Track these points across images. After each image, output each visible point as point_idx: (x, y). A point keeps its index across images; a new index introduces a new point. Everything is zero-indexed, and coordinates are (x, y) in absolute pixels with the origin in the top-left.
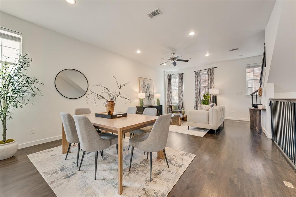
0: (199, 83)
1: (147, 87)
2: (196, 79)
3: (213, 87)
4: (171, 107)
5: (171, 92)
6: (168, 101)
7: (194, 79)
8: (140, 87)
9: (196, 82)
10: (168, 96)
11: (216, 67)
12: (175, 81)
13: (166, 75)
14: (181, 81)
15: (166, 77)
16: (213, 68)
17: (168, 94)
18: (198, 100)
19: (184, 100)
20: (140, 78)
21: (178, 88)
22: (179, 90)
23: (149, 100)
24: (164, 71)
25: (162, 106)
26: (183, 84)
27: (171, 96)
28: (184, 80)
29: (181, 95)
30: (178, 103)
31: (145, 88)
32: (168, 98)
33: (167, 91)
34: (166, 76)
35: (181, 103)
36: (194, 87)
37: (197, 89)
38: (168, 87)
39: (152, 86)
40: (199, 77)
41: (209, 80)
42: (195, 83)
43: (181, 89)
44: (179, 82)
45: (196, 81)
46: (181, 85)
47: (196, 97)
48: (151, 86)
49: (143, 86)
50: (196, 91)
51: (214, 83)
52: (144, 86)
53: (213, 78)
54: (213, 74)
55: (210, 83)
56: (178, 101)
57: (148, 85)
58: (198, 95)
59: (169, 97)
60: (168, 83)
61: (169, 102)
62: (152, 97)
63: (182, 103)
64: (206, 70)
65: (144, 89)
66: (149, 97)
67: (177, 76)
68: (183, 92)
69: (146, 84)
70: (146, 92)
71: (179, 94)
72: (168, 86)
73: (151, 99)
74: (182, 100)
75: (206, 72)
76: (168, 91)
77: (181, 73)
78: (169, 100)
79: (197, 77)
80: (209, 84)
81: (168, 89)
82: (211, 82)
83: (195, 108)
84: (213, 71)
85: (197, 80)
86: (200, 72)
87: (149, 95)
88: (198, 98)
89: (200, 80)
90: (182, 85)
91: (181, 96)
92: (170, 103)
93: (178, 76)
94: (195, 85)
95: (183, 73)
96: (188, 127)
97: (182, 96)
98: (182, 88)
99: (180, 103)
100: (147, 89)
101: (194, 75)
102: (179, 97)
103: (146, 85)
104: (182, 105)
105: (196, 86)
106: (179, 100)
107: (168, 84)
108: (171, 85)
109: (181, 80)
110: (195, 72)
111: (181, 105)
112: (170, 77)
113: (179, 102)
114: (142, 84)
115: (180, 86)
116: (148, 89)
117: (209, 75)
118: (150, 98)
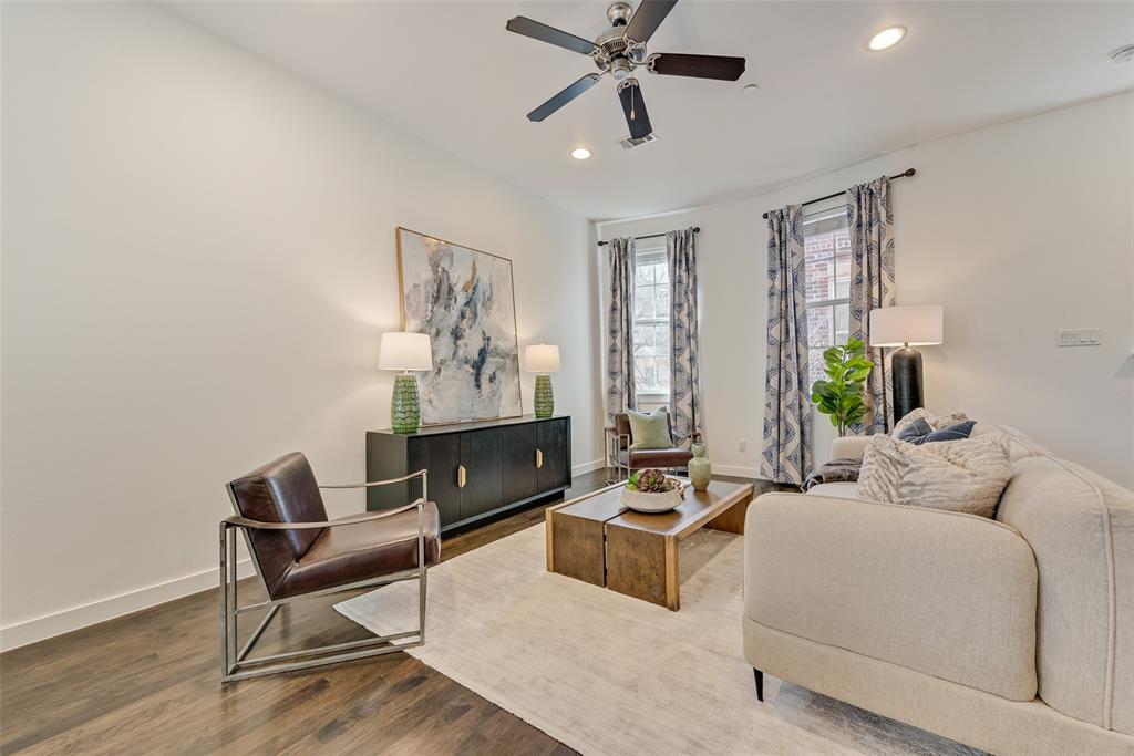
0: (795, 280)
1: (462, 299)
2: (772, 259)
3: (886, 300)
4: (624, 425)
5: (628, 340)
6: (612, 392)
7: (762, 258)
8: (403, 298)
9: (773, 279)
10: (612, 362)
11: (911, 173)
12: (652, 279)
13: (601, 244)
14: (684, 274)
15: (603, 255)
16: (888, 182)
17: (613, 350)
18: (788, 382)
19: (704, 387)
20: (402, 231)
21: (668, 319)
22: (676, 325)
23: (478, 386)
24: (593, 222)
25: (567, 419)
26: (695, 293)
27: (629, 363)
28: (700, 270)
29: (686, 355)
30: (668, 399)
31: (447, 307)
32: (612, 374)
33: (608, 335)
34: (600, 248)
35: (688, 399)
36: (762, 308)
37: (783, 316)
38: (614, 309)
39: (502, 297)
40: (792, 245)
41: (859, 256)
42: (767, 283)
43: (685, 320)
44: (676, 282)
45: (772, 272)
46: (684, 300)
47: (774, 364)
48: (494, 298)
49: (433, 289)
50: (775, 332)
51: (892, 277)
52: (442, 292)
53: (891, 245)
54: (890, 217)
55: (865, 274)
56: (667, 391)
57: (472, 287)
58: (789, 356)
59: (617, 368)
60: (614, 290)
61: (617, 398)
62: (502, 368)
63: (693, 405)
64: (842, 200)
65: (440, 310)
66: (478, 366)
67: (663, 245)
68: (695, 336)
69: (454, 280)
70: (457, 335)
71: (676, 351)
72: (614, 303)
73: (492, 379)
74: (690, 382)
75: (839, 208)
76: (613, 332)
77: (683, 227)
78: (619, 383)
79: (779, 245)
80: (859, 282)
81: (613, 321)
82: (875, 272)
83: (766, 429)
84: (888, 202)
85: (784, 266)
86: (799, 214)
87: (483, 353)
88: (787, 372)
89: (802, 264)
90: (691, 296)
91: (684, 360)
92: (625, 401)
93: (668, 246)
94: (772, 294)
95: (697, 230)
96: (759, 676)
97: (692, 359)
98: (689, 315)
99: (679, 404)
100: (463, 316)
101: (764, 233)
102: (676, 369)
103: (458, 289)
104: (689, 415)
105: (776, 299)
106: (674, 383)
107: (614, 296)
108: (626, 298)
109: (688, 269)
110: (766, 216)
111: (688, 411)
112: (622, 255)
113: (676, 395)
114: (426, 274)
115: (680, 305)
116: (475, 315)
117: (859, 225)
118: (487, 370)
